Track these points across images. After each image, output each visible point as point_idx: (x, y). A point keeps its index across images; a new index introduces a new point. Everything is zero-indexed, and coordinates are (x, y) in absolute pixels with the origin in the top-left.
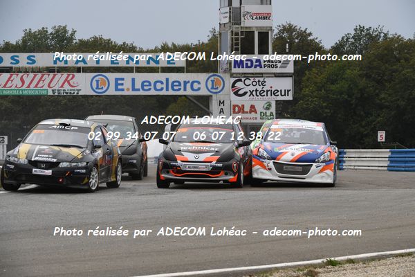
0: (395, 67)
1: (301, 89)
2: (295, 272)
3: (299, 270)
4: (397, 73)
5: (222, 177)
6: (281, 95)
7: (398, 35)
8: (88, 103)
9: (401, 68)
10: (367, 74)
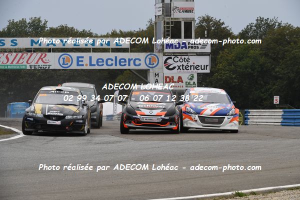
0: (286, 48)
1: (216, 65)
4: (288, 53)
5: (168, 126)
6: (202, 69)
7: (289, 24)
8: (57, 75)
9: (291, 49)
10: (266, 53)
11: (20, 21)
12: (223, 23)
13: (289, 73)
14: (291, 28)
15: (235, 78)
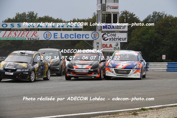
0: (169, 29)
1: (131, 38)
2: (128, 113)
3: (130, 112)
4: (170, 31)
5: (93, 75)
6: (123, 40)
7: (171, 15)
8: (43, 43)
9: (172, 29)
10: (158, 31)
11: (22, 14)
12: (134, 15)
13: (171, 42)
14: (172, 17)
15: (141, 45)
